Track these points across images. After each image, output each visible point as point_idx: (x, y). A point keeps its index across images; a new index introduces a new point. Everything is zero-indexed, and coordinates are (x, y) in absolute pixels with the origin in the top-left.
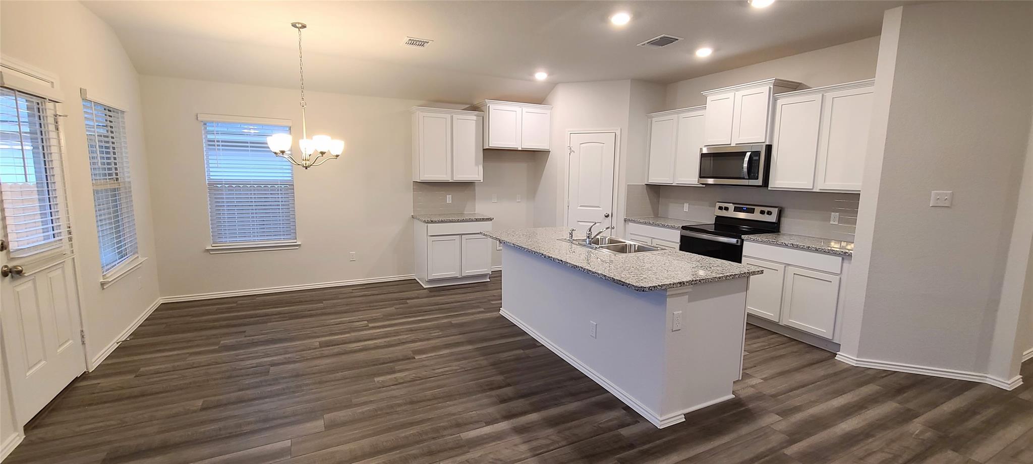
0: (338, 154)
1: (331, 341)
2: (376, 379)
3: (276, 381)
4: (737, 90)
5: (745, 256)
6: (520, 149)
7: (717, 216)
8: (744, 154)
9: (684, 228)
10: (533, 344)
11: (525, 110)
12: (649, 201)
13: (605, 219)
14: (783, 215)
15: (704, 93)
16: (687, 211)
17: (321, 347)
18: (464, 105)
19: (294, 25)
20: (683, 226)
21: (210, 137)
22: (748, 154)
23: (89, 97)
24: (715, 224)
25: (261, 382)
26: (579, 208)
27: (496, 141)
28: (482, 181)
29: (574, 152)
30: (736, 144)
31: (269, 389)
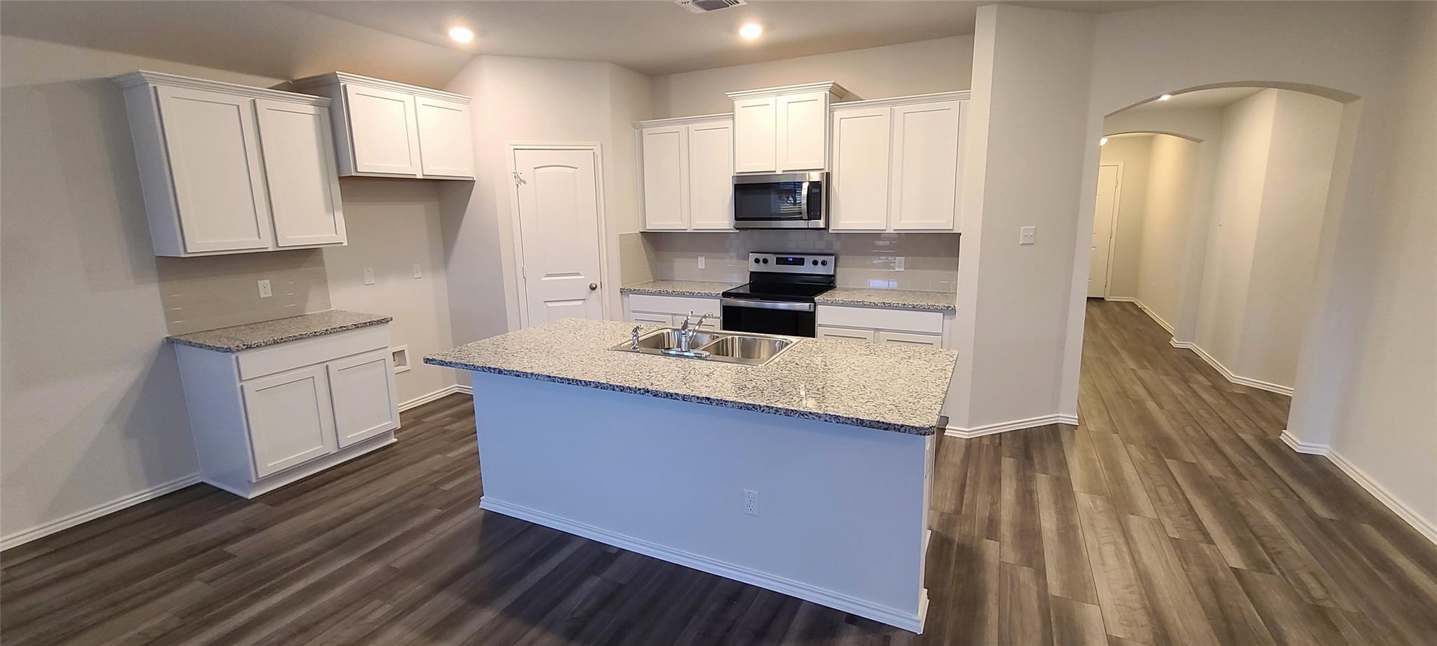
4: (779, 94)
5: (820, 325)
6: (420, 176)
7: (751, 272)
8: (800, 184)
9: (726, 295)
11: (421, 100)
12: (645, 257)
13: (591, 293)
14: (838, 265)
15: (730, 95)
16: (704, 267)
18: (271, 79)
20: (723, 293)
22: (805, 186)
24: (750, 283)
26: (543, 279)
27: (369, 162)
28: (344, 244)
29: (525, 182)
30: (783, 171)
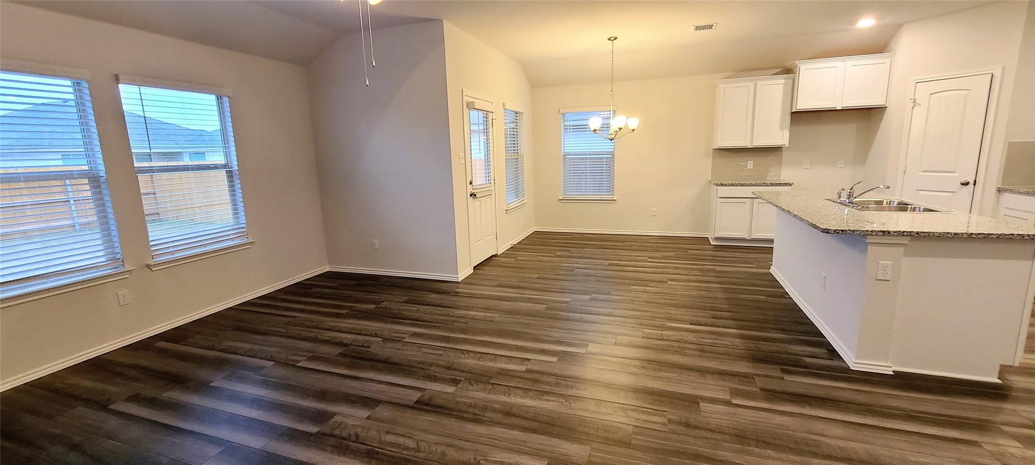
0: (634, 128)
1: (617, 264)
2: (632, 287)
3: (576, 275)
6: (839, 108)
10: (785, 295)
13: (962, 188)
17: (609, 265)
18: (775, 70)
19: (609, 39)
21: (566, 123)
23: (506, 108)
25: (568, 274)
27: (804, 103)
28: (787, 146)
29: (920, 105)
31: (570, 278)
